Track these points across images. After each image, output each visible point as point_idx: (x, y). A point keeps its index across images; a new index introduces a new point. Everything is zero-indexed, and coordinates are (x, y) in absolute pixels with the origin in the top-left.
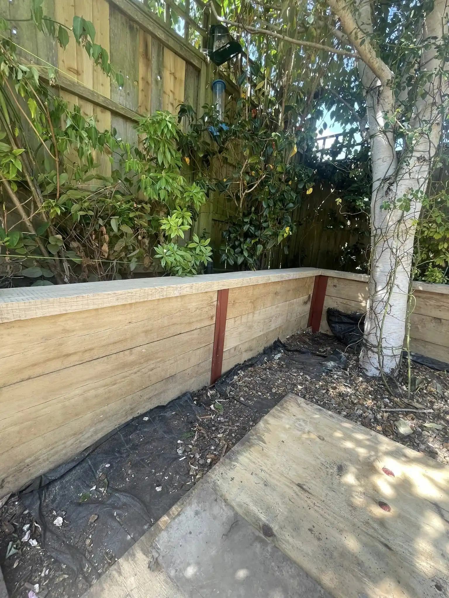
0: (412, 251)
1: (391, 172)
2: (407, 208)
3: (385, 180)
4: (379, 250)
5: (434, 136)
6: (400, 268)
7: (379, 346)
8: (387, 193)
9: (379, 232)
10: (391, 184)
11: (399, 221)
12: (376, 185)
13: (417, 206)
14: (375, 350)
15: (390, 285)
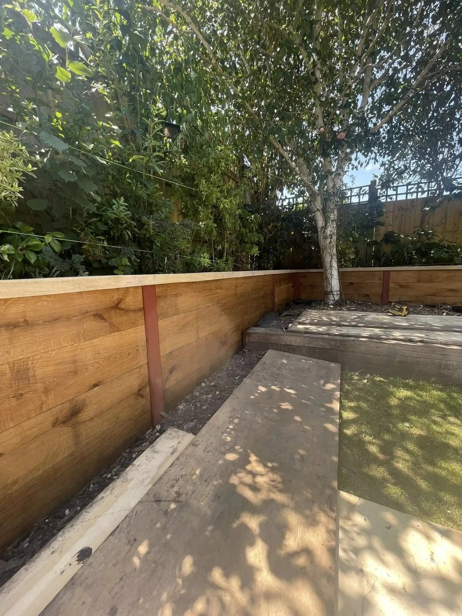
0: (336, 253)
1: (324, 225)
2: (332, 238)
3: (322, 228)
4: (325, 254)
5: (336, 213)
6: (333, 260)
7: (332, 292)
8: (324, 233)
9: (323, 247)
10: (325, 229)
11: (330, 243)
12: (319, 229)
13: (334, 237)
14: (331, 293)
15: (331, 266)
